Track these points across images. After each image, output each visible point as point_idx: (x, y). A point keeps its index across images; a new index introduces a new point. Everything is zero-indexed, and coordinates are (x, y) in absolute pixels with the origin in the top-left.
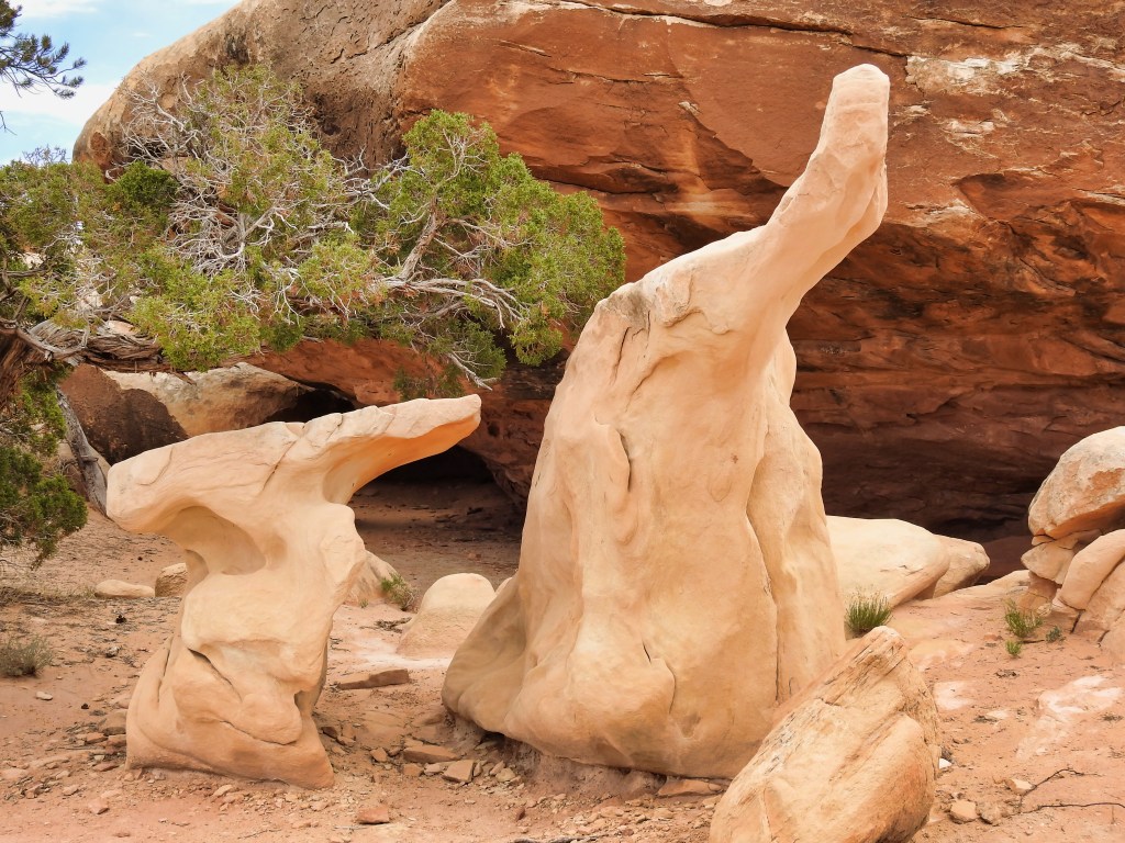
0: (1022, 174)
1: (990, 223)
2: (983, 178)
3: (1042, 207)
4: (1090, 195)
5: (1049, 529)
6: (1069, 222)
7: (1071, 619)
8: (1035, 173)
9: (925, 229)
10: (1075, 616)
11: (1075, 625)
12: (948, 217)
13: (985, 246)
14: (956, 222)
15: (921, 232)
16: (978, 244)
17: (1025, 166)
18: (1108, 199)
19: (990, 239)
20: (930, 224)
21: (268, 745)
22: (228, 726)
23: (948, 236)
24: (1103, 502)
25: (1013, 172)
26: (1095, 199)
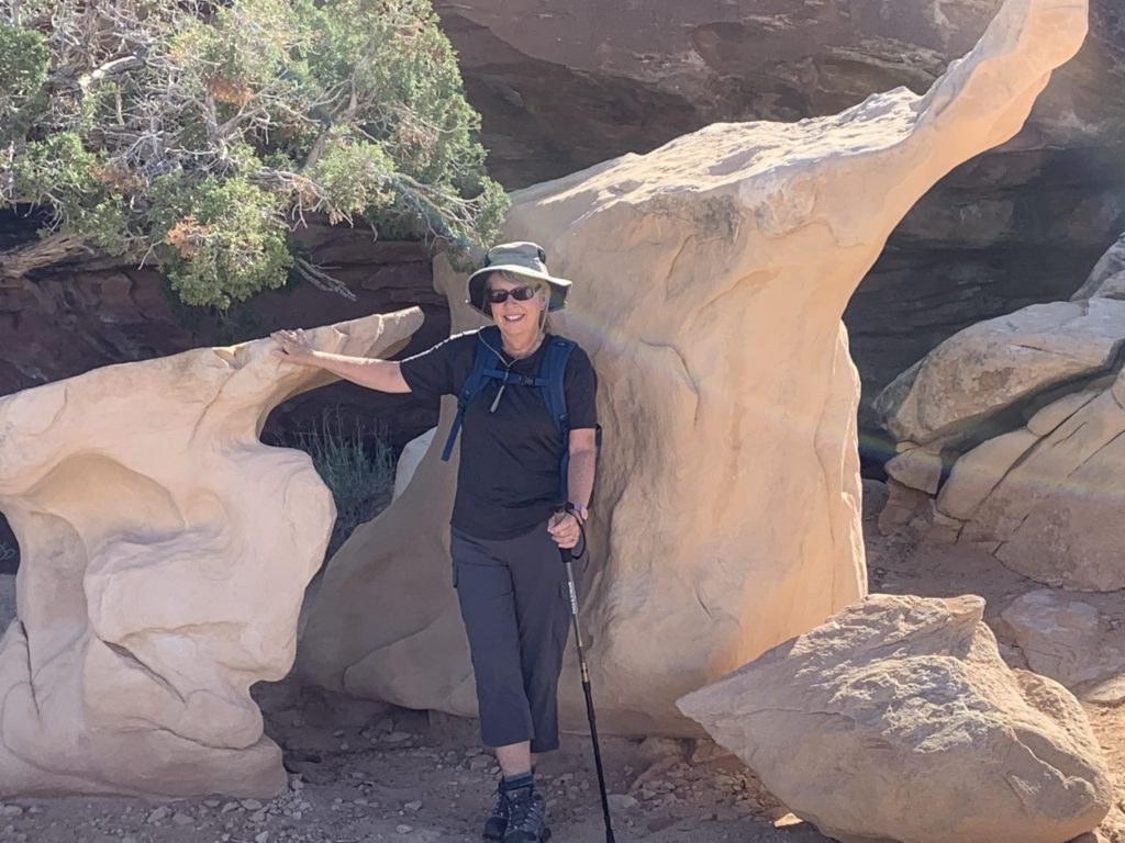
0: (763, 24)
1: (721, 79)
2: (718, 27)
3: (782, 62)
4: (835, 50)
5: (921, 434)
6: (805, 80)
7: (954, 530)
8: (777, 23)
9: (654, 84)
10: (958, 528)
11: (958, 537)
12: (683, 71)
13: (711, 104)
14: (691, 77)
15: (648, 87)
16: (707, 103)
17: (766, 15)
18: (856, 56)
19: (718, 97)
20: (662, 79)
21: (218, 753)
22: (166, 733)
23: (680, 93)
24: (990, 404)
25: (754, 21)
26: (841, 55)
